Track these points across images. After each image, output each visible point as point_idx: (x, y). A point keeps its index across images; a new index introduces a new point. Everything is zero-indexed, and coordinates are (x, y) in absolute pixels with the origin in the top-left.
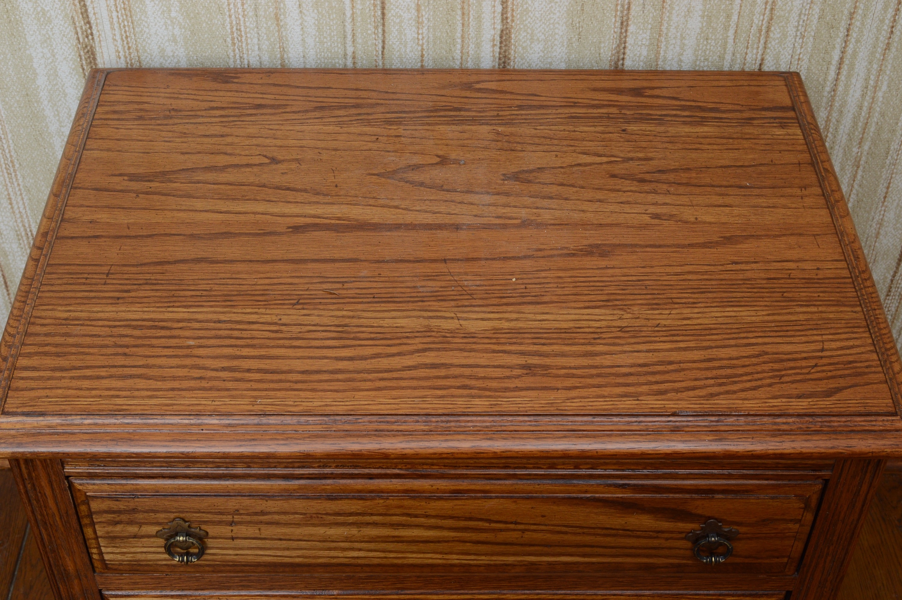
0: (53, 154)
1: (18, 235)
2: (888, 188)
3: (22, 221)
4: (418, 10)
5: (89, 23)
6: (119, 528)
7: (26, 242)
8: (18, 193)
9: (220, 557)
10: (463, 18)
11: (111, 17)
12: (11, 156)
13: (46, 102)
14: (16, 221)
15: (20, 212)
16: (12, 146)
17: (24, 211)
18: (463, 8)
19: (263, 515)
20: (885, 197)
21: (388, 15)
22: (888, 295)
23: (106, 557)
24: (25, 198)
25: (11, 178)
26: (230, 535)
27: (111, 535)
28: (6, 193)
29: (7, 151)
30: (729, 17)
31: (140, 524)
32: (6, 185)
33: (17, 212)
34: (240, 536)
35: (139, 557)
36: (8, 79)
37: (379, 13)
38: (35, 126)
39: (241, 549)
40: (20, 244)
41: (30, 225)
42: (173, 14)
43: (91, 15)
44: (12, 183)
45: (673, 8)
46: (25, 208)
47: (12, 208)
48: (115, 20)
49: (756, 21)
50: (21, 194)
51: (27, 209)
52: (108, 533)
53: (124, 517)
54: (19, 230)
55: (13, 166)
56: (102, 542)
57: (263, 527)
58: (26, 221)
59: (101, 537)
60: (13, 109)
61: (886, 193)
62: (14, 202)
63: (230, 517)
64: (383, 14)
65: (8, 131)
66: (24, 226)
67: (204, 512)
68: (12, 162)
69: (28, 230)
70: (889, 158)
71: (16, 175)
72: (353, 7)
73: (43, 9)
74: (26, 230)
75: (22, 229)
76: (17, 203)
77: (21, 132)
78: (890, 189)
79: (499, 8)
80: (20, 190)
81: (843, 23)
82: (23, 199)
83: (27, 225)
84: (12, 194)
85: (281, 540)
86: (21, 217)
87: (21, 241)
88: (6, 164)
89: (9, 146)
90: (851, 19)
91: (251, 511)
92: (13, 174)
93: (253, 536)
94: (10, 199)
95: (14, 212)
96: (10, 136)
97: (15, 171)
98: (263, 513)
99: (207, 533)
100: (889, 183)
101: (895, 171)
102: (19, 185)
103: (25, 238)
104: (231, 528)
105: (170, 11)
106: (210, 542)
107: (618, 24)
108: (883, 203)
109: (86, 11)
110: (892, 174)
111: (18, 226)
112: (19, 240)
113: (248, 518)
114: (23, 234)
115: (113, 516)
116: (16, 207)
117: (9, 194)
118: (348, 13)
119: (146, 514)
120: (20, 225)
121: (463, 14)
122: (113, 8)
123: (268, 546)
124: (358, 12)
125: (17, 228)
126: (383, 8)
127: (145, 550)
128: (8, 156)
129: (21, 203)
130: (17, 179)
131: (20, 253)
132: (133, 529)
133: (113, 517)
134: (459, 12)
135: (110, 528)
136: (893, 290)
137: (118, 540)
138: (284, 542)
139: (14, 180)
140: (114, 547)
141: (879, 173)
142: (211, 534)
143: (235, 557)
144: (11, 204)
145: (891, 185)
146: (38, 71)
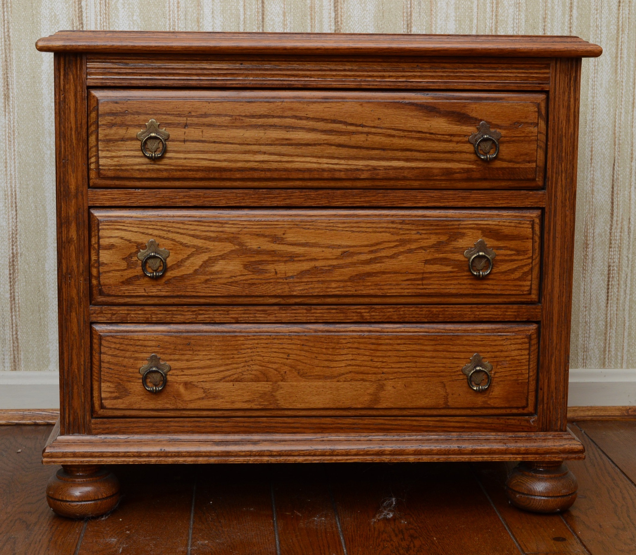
0: (43, 124)
1: (5, 195)
2: (592, 151)
3: (11, 183)
4: (284, 16)
5: (82, 23)
6: (113, 130)
7: (10, 201)
8: (13, 158)
9: (174, 161)
10: (311, 22)
11: (96, 20)
12: (14, 126)
13: (45, 83)
14: (6, 182)
15: (11, 174)
16: (16, 117)
17: (13, 174)
18: (311, 15)
19: (206, 117)
20: (591, 159)
21: (266, 19)
22: (610, 247)
23: (102, 162)
24: (17, 162)
25: (10, 145)
26: (182, 138)
27: (108, 138)
28: (4, 157)
29: (12, 122)
30: (471, 21)
31: (128, 126)
32: (6, 151)
33: (9, 174)
34: (190, 138)
35: (123, 161)
36: (24, 65)
37: (261, 18)
38: (34, 101)
39: (189, 152)
40: (5, 203)
41: (15, 186)
42: (135, 18)
43: (84, 18)
44: (10, 149)
45: (437, 15)
46: (15, 171)
47: (6, 171)
48: (99, 21)
49: (488, 24)
50: (14, 159)
51: (16, 171)
52: (106, 136)
53: (119, 119)
54: (7, 190)
55: (14, 135)
56: (101, 146)
57: (205, 129)
58: (14, 182)
59: (101, 140)
60: (23, 88)
61: (592, 155)
62: (8, 165)
63: (185, 119)
64: (263, 18)
65: (16, 105)
66: (11, 187)
67: (169, 114)
68: (14, 131)
69: (14, 190)
70: (588, 126)
71: (14, 142)
72: (245, 14)
73: (55, 14)
74: (12, 190)
75: (9, 190)
76: (11, 166)
77: (25, 106)
78: (593, 152)
79: (333, 15)
80: (14, 155)
81: (540, 25)
82: (15, 163)
83: (13, 186)
84: (8, 158)
85: (215, 142)
86: (11, 178)
87: (7, 201)
88: (9, 133)
89: (14, 118)
90: (545, 22)
91: (198, 113)
92: (12, 141)
93: (197, 139)
94: (6, 162)
95: (6, 174)
96: (16, 109)
97: (14, 139)
98: (205, 115)
99: (169, 136)
100: (592, 148)
101: (593, 137)
102: (14, 150)
103: (10, 197)
104: (184, 130)
105: (133, 15)
106: (170, 145)
107: (405, 26)
108: (591, 163)
109: (82, 15)
110: (592, 140)
111: (7, 186)
112: (5, 199)
113: (196, 120)
114: (9, 193)
115: (112, 118)
116: (9, 170)
117: (6, 159)
118: (242, 18)
119: (132, 116)
120: (9, 186)
121: (311, 19)
122: (99, 14)
123: (206, 149)
124: (248, 17)
125: (6, 189)
126: (263, 14)
127: (127, 153)
128: (12, 126)
129: (13, 166)
130: (14, 146)
131: (4, 211)
132: (122, 132)
133: (112, 120)
134: (309, 17)
135: (107, 131)
136: (613, 242)
137: (111, 144)
138: (217, 145)
139: (12, 146)
140: (108, 150)
141: (583, 139)
142: (171, 137)
143: (184, 161)
144: (6, 167)
145: (593, 149)
146: (44, 59)
